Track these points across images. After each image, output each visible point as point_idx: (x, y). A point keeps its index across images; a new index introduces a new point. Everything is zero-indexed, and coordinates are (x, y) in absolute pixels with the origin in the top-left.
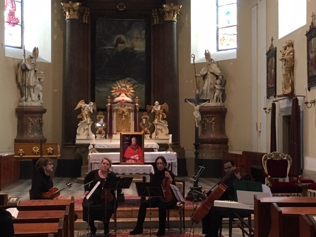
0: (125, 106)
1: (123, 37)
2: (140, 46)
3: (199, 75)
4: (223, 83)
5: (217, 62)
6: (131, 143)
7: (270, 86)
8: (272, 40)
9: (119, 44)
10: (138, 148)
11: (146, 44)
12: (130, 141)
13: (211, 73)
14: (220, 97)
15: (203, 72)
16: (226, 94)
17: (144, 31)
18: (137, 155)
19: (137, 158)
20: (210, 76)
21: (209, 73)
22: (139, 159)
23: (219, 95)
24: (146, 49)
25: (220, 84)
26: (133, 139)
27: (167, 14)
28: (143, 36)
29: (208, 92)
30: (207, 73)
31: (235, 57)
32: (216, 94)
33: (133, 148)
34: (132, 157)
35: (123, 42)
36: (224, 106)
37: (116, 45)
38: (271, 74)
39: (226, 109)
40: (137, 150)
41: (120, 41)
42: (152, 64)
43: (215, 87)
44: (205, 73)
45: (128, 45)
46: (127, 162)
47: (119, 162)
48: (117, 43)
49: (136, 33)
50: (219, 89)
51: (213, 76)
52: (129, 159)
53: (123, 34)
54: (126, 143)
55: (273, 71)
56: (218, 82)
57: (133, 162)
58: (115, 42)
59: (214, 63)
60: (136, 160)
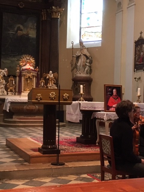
0: (30, 73)
1: (21, 27)
2: (33, 34)
3: (75, 56)
5: (87, 48)
6: (113, 94)
7: (138, 63)
8: (141, 33)
9: (19, 31)
10: (118, 98)
11: (37, 33)
12: (112, 92)
14: (89, 71)
15: (78, 54)
17: (36, 24)
20: (83, 57)
21: (82, 55)
23: (88, 70)
24: (36, 37)
25: (89, 63)
26: (114, 90)
27: (54, 14)
28: (35, 27)
29: (81, 67)
30: (80, 55)
31: (100, 45)
32: (86, 69)
33: (114, 98)
34: (114, 106)
35: (21, 30)
36: (90, 77)
37: (17, 32)
38: (139, 55)
39: (92, 79)
40: (117, 100)
41: (19, 29)
42: (40, 47)
43: (86, 65)
44: (79, 55)
45: (24, 32)
46: (110, 109)
47: (103, 109)
48: (17, 30)
49: (30, 25)
50: (88, 66)
51: (85, 57)
52: (111, 107)
53: (22, 24)
54: (109, 93)
55: (142, 54)
56: (88, 61)
58: (16, 29)
59: (85, 48)
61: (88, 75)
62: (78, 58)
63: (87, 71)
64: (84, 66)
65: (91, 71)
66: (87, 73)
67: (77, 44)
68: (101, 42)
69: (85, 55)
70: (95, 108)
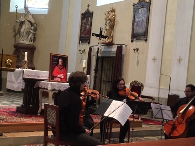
3: (19, 21)
4: (35, 30)
6: (59, 63)
7: (83, 35)
8: (88, 6)
10: (63, 68)
12: (58, 61)
13: (28, 21)
14: (33, 38)
15: (22, 19)
16: (36, 37)
18: (62, 75)
19: (63, 77)
20: (27, 23)
21: (26, 21)
22: (64, 78)
23: (32, 37)
25: (34, 30)
26: (60, 60)
29: (24, 34)
30: (25, 21)
31: (47, 13)
32: (30, 36)
33: (60, 68)
34: (59, 76)
36: (34, 45)
38: (85, 28)
39: (35, 47)
40: (63, 70)
43: (30, 31)
44: (24, 20)
50: (32, 33)
51: (29, 23)
52: (56, 77)
54: (54, 63)
55: (88, 26)
56: (33, 28)
57: (59, 80)
59: (30, 14)
60: (61, 79)
61: (32, 43)
62: (22, 23)
63: (30, 39)
64: (28, 33)
65: (34, 39)
66: (31, 40)
67: (22, 9)
68: (47, 9)
69: (30, 22)
70: (39, 77)
